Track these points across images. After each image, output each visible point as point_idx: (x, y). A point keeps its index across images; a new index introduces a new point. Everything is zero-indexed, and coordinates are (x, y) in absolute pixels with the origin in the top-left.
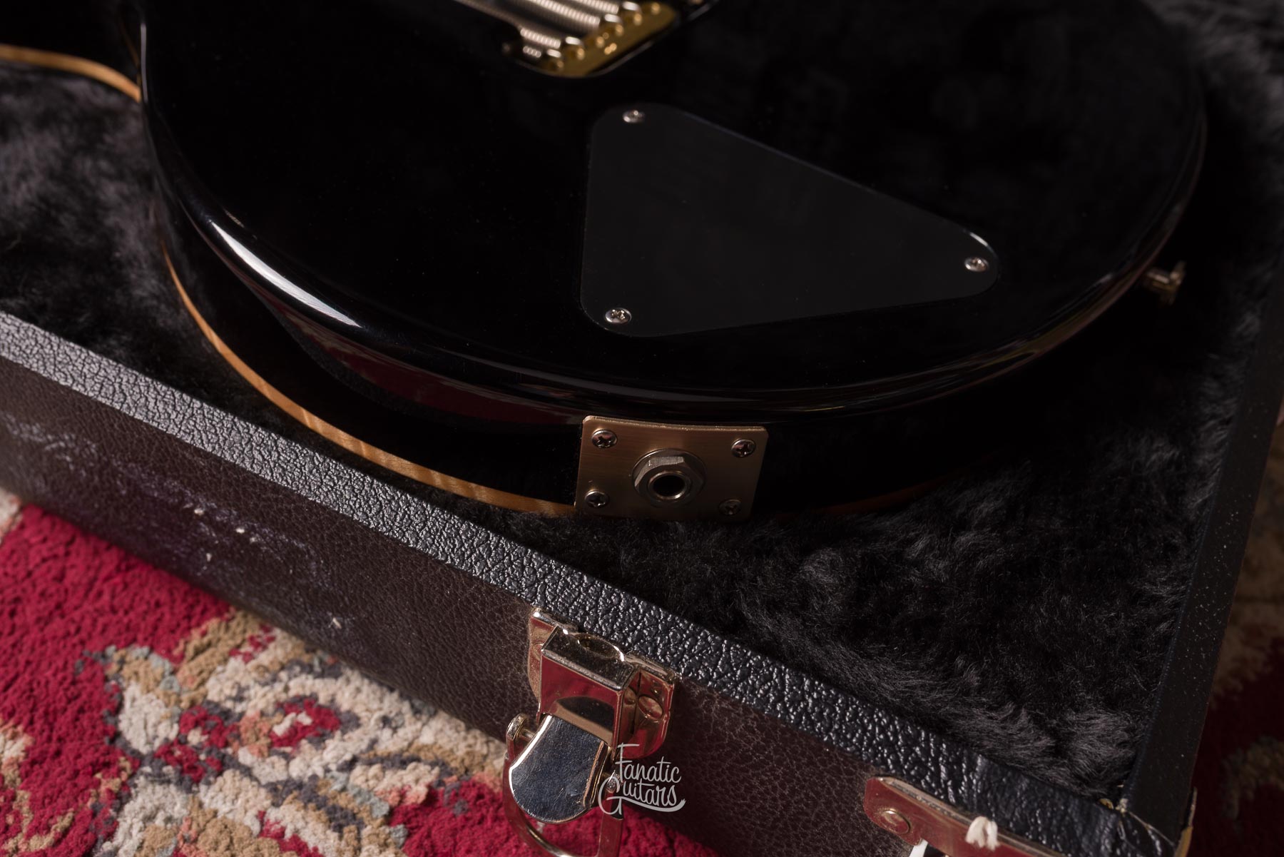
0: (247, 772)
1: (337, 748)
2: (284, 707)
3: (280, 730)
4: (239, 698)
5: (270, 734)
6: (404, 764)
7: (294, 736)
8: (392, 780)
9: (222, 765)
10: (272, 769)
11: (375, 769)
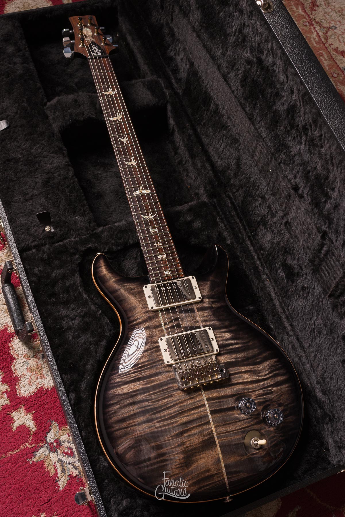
0: (58, 454)
1: (70, 460)
2: (69, 448)
3: (66, 451)
4: (64, 442)
5: (64, 451)
6: (76, 469)
7: (66, 453)
8: (73, 470)
9: (56, 451)
10: (61, 456)
11: (72, 467)
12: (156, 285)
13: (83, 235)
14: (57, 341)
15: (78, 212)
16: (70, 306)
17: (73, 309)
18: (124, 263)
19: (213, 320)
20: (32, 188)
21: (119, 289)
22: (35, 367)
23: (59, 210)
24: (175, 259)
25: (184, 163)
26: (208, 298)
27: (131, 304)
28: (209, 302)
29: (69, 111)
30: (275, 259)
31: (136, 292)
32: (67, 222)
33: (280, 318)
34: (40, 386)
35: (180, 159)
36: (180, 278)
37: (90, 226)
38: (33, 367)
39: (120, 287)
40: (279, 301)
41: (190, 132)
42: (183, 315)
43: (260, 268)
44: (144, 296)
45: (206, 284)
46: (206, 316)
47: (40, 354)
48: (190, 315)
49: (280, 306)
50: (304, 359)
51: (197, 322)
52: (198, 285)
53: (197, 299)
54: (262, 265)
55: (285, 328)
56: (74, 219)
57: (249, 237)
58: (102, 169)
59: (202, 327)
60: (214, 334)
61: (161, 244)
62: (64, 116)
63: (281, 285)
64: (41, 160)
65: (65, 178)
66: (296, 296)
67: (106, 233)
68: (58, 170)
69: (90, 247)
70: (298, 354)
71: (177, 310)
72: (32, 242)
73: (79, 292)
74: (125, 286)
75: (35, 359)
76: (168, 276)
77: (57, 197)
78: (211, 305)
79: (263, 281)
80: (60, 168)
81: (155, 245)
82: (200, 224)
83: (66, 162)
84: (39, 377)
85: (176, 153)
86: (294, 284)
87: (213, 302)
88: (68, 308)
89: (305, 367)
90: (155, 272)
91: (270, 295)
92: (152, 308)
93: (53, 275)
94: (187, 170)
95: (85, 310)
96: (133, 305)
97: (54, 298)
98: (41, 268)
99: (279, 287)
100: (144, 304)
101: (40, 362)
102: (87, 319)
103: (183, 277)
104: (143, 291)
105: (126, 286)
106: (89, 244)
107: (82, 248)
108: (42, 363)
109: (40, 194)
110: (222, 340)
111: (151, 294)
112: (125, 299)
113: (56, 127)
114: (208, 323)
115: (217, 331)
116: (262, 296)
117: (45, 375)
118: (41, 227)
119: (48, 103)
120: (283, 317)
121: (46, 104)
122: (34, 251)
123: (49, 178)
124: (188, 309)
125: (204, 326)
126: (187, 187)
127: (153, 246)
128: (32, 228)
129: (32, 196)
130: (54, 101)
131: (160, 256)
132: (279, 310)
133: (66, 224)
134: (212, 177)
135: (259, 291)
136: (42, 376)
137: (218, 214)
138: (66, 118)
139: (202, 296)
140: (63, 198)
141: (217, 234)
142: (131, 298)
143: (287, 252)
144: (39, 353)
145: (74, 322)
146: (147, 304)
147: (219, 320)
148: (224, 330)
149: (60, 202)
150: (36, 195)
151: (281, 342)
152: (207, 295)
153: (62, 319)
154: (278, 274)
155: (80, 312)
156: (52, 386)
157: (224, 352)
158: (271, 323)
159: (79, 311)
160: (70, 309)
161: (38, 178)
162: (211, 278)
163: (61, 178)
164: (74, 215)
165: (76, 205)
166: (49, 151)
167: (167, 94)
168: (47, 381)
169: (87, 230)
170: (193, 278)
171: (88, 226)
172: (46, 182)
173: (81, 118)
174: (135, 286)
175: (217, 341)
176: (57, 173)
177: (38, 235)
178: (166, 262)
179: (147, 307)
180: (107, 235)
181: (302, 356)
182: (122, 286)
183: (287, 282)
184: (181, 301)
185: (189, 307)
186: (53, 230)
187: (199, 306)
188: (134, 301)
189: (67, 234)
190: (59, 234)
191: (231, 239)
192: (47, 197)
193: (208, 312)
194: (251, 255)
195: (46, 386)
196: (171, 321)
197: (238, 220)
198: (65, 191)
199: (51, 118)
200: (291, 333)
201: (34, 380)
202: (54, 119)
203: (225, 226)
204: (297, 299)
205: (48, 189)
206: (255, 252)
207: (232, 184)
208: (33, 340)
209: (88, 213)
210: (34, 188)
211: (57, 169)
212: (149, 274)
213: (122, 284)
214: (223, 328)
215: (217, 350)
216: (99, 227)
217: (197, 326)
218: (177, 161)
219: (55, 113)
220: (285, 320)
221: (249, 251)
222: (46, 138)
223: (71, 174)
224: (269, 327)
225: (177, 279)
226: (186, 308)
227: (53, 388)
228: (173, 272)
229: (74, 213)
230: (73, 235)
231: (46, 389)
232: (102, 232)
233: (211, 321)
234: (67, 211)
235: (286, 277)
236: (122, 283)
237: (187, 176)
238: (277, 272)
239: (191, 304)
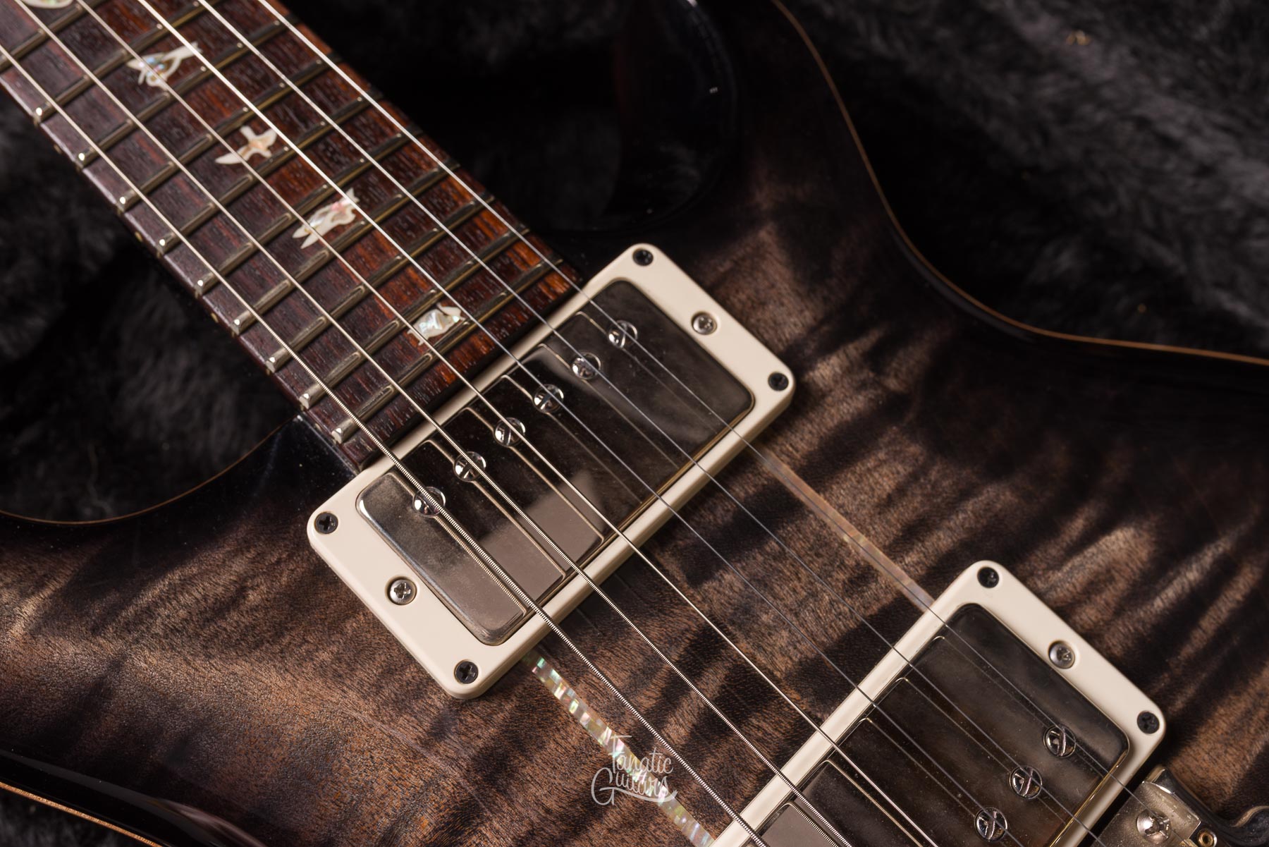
12: (394, 469)
18: (131, 404)
19: (965, 494)
21: (117, 664)
24: (434, 191)
26: (827, 349)
27: (274, 734)
28: (848, 371)
31: (265, 607)
36: (550, 310)
39: (110, 646)
42: (732, 579)
44: (355, 606)
45: (759, 252)
46: (901, 490)
48: (781, 556)
51: (863, 575)
52: (711, 290)
53: (768, 401)
59: (919, 595)
60: (1040, 595)
61: (275, 131)
71: (669, 573)
74: (149, 611)
76: (453, 343)
78: (877, 384)
81: (231, 158)
87: (876, 359)
90: (336, 372)
92: (465, 671)
96: (295, 731)
100: (389, 671)
103: (571, 294)
104: (322, 573)
105: (163, 600)
110: (1119, 612)
111: (396, 565)
112: (205, 723)
114: (942, 540)
115: (1037, 560)
124: (740, 517)
125: (937, 580)
127: (215, 176)
131: (315, 228)
139: (784, 357)
142: (254, 689)
146: (409, 659)
147: (998, 469)
148: (1078, 525)
152: (812, 330)
157: (1190, 691)
162: (764, 197)
170: (643, 259)
174: (239, 566)
175: (1090, 636)
178: (381, 249)
179: (427, 682)
182: (128, 627)
184: (663, 481)
185: (740, 492)
187: (804, 439)
188: (293, 699)
193: (896, 455)
196: (673, 694)
212: (295, 407)
213: (112, 613)
214: (1067, 509)
215: (1146, 722)
217: (885, 611)
225: (534, 325)
226: (720, 515)
228: (468, 293)
233: (953, 506)
236: (113, 597)
239: (739, 462)
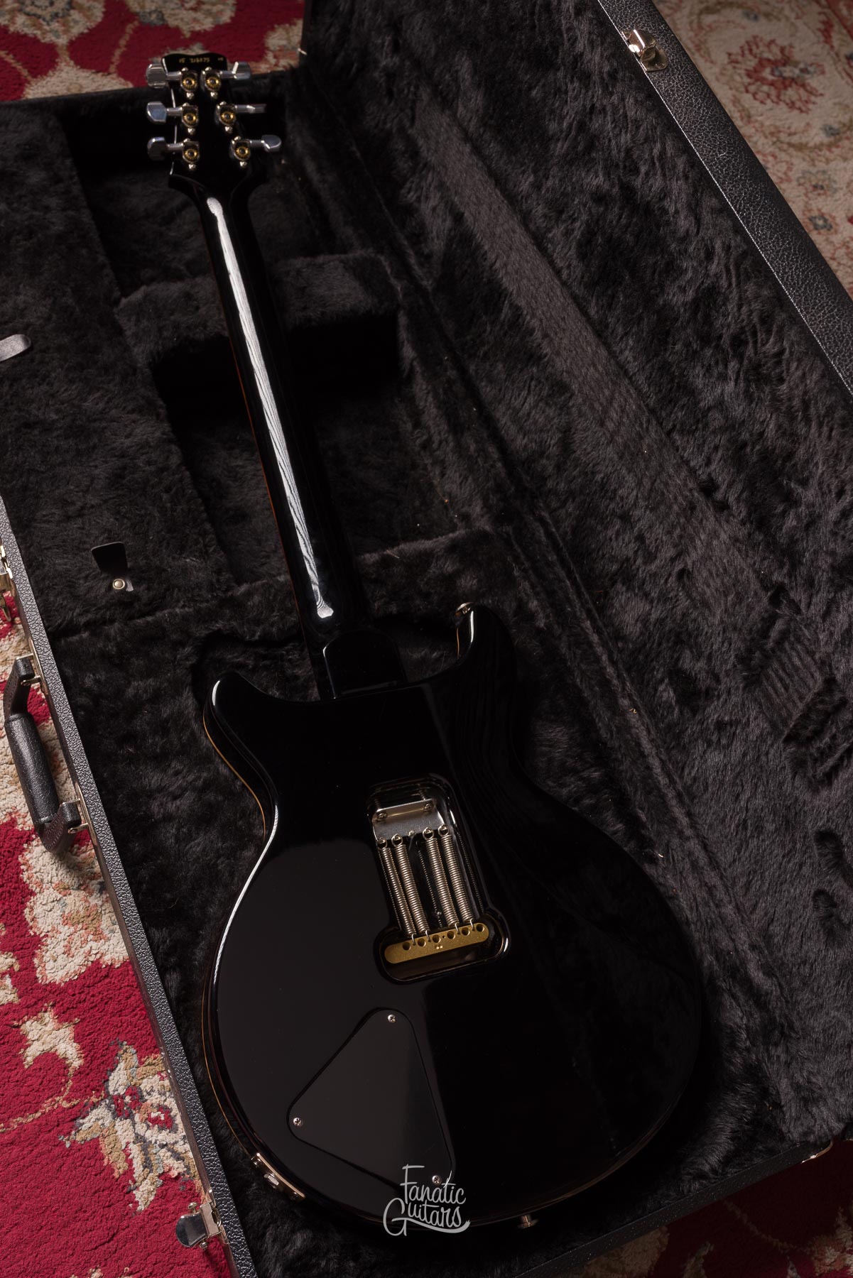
0: (134, 1124)
1: (164, 1137)
2: (161, 1108)
3: (153, 1115)
4: (149, 1094)
5: (149, 1114)
6: (178, 1159)
7: (156, 1121)
8: (171, 1162)
9: (129, 1116)
10: (141, 1128)
11: (169, 1154)
13: (202, 602)
14: (137, 849)
15: (191, 547)
16: (169, 765)
17: (177, 773)
20: (82, 491)
22: (82, 913)
23: (147, 542)
25: (435, 446)
29: (172, 318)
30: (652, 661)
32: (165, 570)
33: (663, 797)
34: (92, 958)
35: (425, 437)
37: (218, 581)
38: (78, 912)
40: (661, 759)
41: (452, 373)
43: (615, 682)
47: (94, 882)
49: (662, 769)
50: (720, 894)
54: (619, 676)
55: (674, 820)
56: (181, 562)
57: (589, 612)
58: (245, 455)
62: (160, 330)
63: (666, 721)
64: (106, 428)
65: (162, 470)
66: (701, 746)
67: (257, 598)
68: (145, 451)
69: (219, 630)
70: (707, 881)
72: (80, 615)
73: (193, 734)
75: (82, 893)
77: (143, 512)
79: (623, 713)
80: (150, 447)
82: (475, 581)
83: (163, 433)
84: (91, 937)
85: (417, 424)
86: (698, 717)
88: (164, 771)
89: (723, 911)
91: (639, 745)
93: (130, 692)
94: (443, 462)
95: (205, 774)
97: (131, 747)
98: (102, 676)
99: (661, 725)
101: (95, 900)
102: (211, 796)
106: (217, 622)
107: (201, 632)
108: (100, 903)
109: (100, 505)
113: (141, 354)
116: (620, 746)
117: (106, 933)
118: (103, 579)
119: (124, 301)
120: (670, 795)
121: (117, 302)
122: (85, 635)
123: (124, 468)
126: (443, 502)
128: (81, 581)
129: (82, 508)
130: (138, 295)
132: (660, 778)
133: (164, 575)
134: (503, 475)
135: (612, 735)
136: (98, 935)
137: (516, 558)
138: (165, 334)
140: (157, 514)
141: (514, 604)
143: (682, 642)
144: (92, 879)
145: (178, 802)
149: (148, 524)
150: (92, 506)
151: (666, 853)
153: (151, 795)
154: (658, 694)
155: (195, 780)
156: (121, 958)
158: (642, 809)
159: (190, 778)
160: (171, 772)
161: (96, 467)
163: (153, 468)
164: (181, 554)
165: (187, 531)
166: (125, 408)
167: (399, 288)
168: (111, 947)
169: (212, 588)
171: (214, 580)
172: (117, 478)
173: (200, 335)
176: (144, 457)
177: (96, 597)
180: (260, 602)
181: (715, 886)
183: (681, 712)
186: (130, 589)
189: (164, 597)
190: (145, 596)
191: (547, 617)
192: (118, 512)
194: (595, 653)
195: (107, 959)
197: (563, 574)
198: (161, 498)
199: (128, 333)
200: (688, 832)
201: (79, 943)
202: (135, 335)
203: (533, 587)
204: (705, 752)
205: (120, 492)
206: (603, 646)
207: (550, 491)
208: (79, 849)
209: (214, 551)
210: (88, 490)
211: (142, 447)
216: (239, 584)
218: (418, 442)
219: (138, 321)
220: (674, 802)
221: (590, 644)
222: (118, 378)
223: (175, 460)
224: (638, 818)
227: (124, 964)
229: (182, 549)
230: (178, 601)
231: (107, 966)
232: (249, 594)
234: (165, 544)
235: (677, 702)
237: (443, 475)
238: (656, 690)
